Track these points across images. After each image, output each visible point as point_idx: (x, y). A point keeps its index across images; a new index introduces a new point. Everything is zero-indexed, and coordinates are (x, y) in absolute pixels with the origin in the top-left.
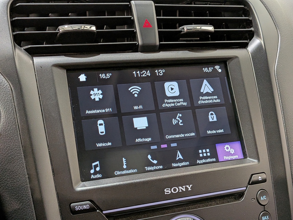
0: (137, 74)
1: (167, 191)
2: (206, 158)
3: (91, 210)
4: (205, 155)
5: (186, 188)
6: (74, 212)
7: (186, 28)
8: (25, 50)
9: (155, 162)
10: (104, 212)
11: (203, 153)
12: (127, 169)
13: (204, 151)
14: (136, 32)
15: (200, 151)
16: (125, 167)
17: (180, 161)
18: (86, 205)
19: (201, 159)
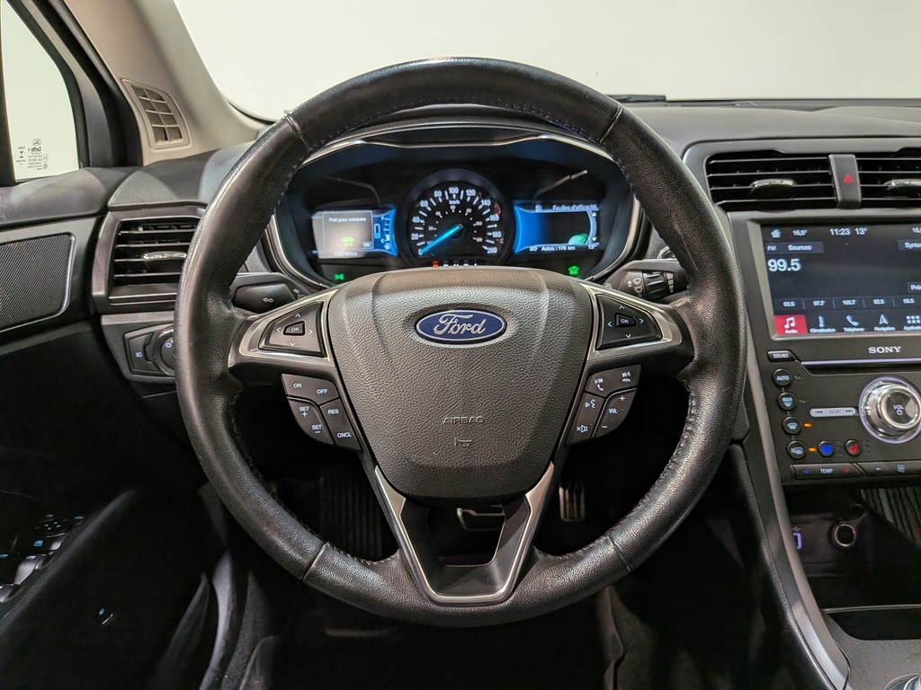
0: (835, 232)
1: (872, 350)
2: (916, 325)
3: (790, 360)
4: (914, 322)
5: (894, 349)
6: (771, 360)
7: (893, 183)
8: (720, 206)
9: (855, 324)
10: (803, 363)
11: (916, 319)
12: (825, 328)
13: (913, 317)
14: (835, 188)
15: (908, 317)
16: (821, 325)
17: (884, 325)
18: (785, 354)
19: (910, 325)
